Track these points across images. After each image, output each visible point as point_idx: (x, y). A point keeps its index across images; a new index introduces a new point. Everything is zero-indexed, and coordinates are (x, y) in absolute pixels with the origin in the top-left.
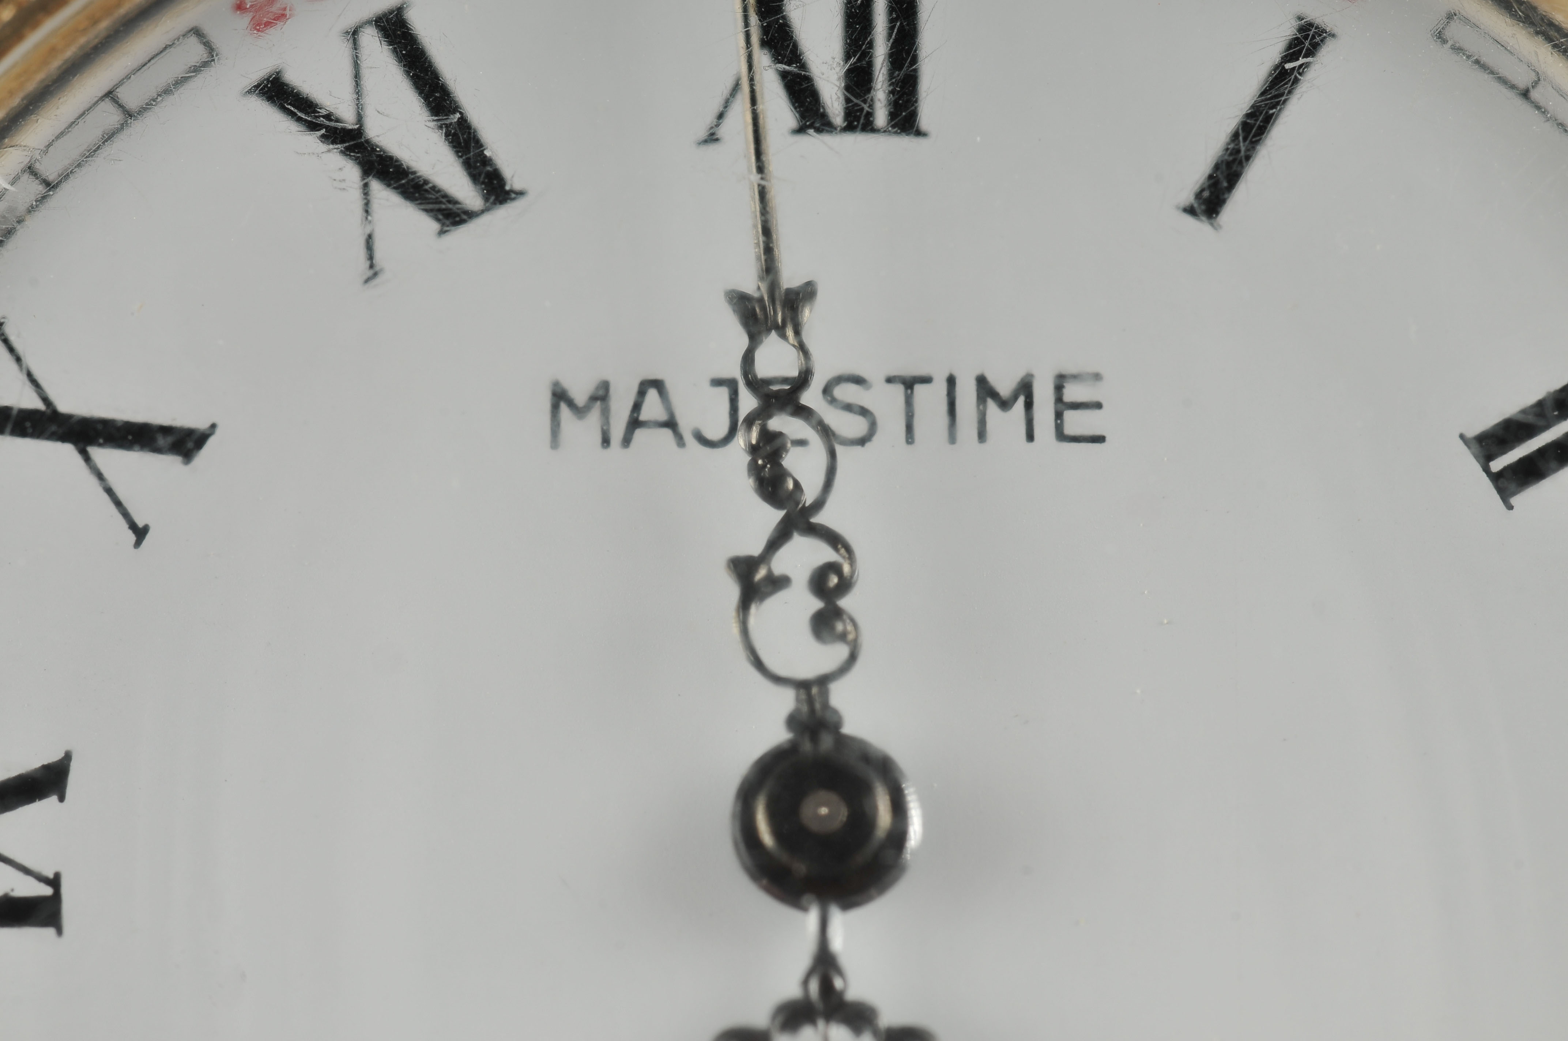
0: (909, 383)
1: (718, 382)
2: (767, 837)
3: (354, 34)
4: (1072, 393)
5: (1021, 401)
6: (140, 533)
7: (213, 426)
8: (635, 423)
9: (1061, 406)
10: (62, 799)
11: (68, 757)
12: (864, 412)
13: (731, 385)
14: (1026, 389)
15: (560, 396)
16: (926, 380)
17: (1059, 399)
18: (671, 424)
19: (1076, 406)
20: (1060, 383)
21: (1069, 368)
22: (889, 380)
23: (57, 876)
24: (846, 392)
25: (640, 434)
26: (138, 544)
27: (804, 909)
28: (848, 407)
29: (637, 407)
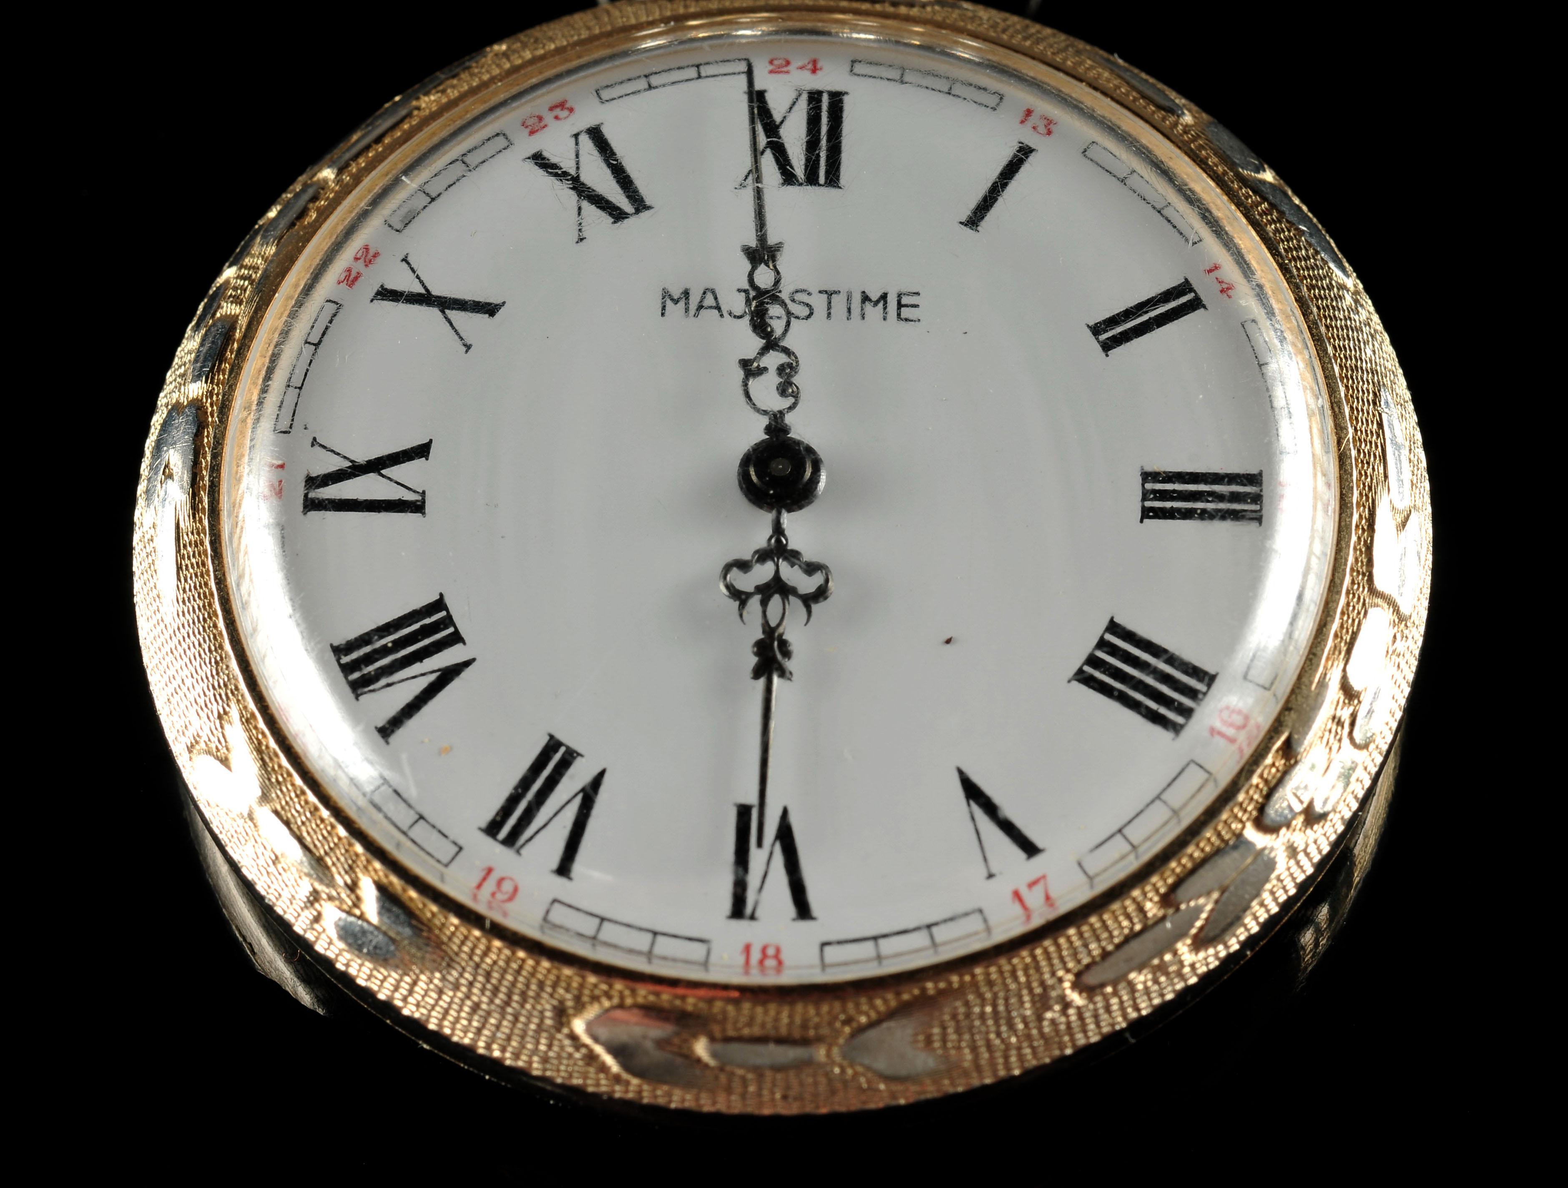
0: (829, 294)
1: (739, 291)
2: (754, 478)
3: (576, 136)
4: (904, 301)
5: (882, 303)
6: (468, 347)
7: (504, 303)
8: (700, 307)
9: (900, 305)
10: (427, 459)
11: (431, 441)
12: (807, 305)
13: (746, 291)
14: (884, 297)
15: (666, 295)
16: (837, 292)
17: (899, 302)
18: (718, 308)
19: (906, 306)
20: (899, 296)
21: (904, 290)
22: (820, 292)
23: (424, 492)
24: (799, 297)
25: (703, 312)
26: (467, 352)
27: (770, 512)
28: (800, 303)
29: (702, 299)
